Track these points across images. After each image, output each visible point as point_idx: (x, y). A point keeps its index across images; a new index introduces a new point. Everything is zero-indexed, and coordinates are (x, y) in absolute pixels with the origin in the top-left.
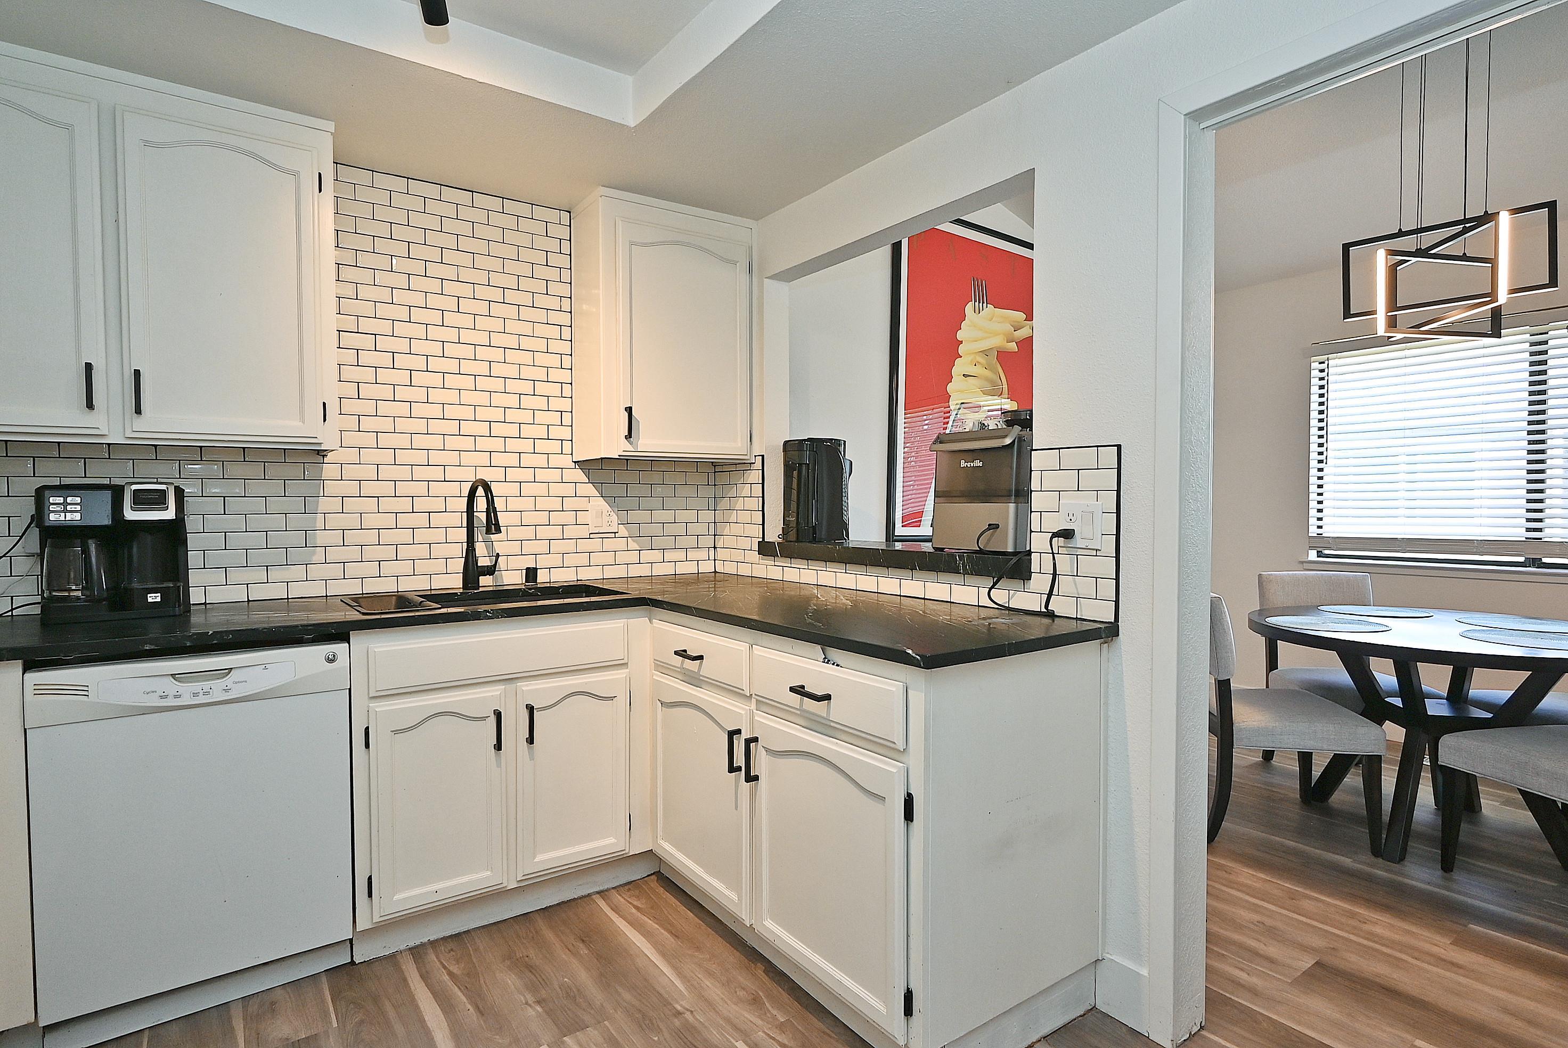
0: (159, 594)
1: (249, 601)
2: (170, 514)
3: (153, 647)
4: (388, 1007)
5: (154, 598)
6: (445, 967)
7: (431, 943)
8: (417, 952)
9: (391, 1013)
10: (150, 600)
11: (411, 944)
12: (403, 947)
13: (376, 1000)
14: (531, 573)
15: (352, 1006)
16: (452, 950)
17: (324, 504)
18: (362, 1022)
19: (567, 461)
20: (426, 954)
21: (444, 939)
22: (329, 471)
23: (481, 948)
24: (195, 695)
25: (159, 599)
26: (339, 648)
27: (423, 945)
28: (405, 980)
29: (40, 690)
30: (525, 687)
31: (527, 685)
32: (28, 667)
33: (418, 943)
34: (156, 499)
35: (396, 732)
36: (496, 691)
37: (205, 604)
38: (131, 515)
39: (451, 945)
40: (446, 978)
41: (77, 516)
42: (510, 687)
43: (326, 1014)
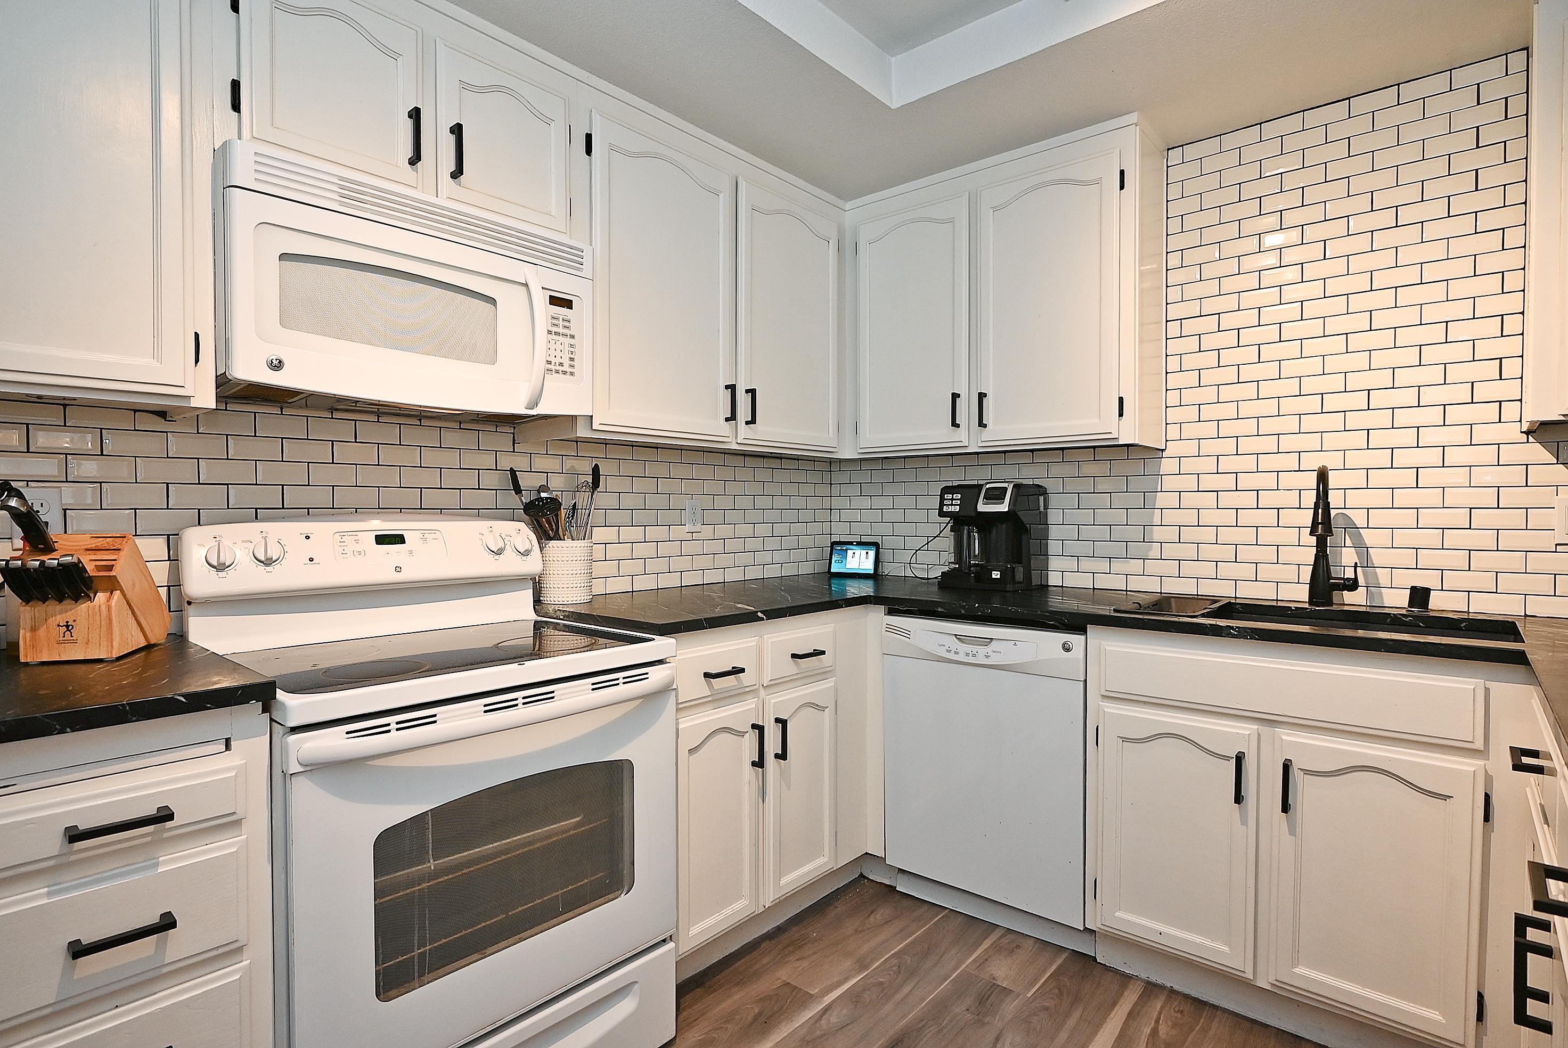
0: (999, 573)
1: (1094, 589)
2: (1004, 507)
3: (942, 610)
4: (1076, 1014)
5: (996, 575)
6: (1157, 1022)
7: (1172, 992)
8: (1151, 989)
9: (1071, 1023)
10: (994, 576)
11: (1153, 979)
12: (1143, 976)
13: (1077, 1000)
14: (1420, 596)
15: (1056, 991)
16: (1182, 1012)
17: (1162, 500)
18: (1047, 1009)
19: (1514, 432)
20: (1157, 997)
21: (1187, 997)
22: (1167, 466)
23: (1212, 1032)
24: (967, 654)
25: (998, 576)
26: (1076, 640)
27: (1162, 987)
28: (1114, 1004)
29: (890, 628)
30: (1288, 736)
31: (1288, 734)
32: (891, 612)
33: (1160, 982)
34: (996, 495)
35: (1125, 740)
36: (1247, 729)
37: (1062, 587)
38: (982, 507)
39: (1187, 1007)
40: (1147, 1031)
41: (957, 508)
42: (1265, 730)
43: (1036, 980)
